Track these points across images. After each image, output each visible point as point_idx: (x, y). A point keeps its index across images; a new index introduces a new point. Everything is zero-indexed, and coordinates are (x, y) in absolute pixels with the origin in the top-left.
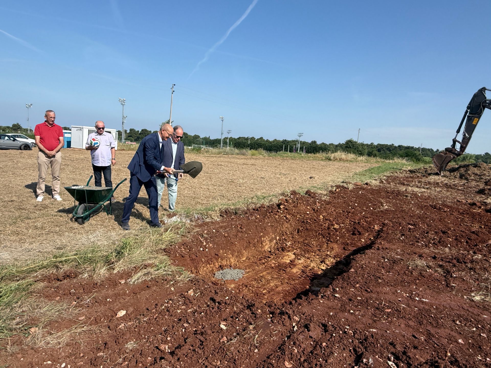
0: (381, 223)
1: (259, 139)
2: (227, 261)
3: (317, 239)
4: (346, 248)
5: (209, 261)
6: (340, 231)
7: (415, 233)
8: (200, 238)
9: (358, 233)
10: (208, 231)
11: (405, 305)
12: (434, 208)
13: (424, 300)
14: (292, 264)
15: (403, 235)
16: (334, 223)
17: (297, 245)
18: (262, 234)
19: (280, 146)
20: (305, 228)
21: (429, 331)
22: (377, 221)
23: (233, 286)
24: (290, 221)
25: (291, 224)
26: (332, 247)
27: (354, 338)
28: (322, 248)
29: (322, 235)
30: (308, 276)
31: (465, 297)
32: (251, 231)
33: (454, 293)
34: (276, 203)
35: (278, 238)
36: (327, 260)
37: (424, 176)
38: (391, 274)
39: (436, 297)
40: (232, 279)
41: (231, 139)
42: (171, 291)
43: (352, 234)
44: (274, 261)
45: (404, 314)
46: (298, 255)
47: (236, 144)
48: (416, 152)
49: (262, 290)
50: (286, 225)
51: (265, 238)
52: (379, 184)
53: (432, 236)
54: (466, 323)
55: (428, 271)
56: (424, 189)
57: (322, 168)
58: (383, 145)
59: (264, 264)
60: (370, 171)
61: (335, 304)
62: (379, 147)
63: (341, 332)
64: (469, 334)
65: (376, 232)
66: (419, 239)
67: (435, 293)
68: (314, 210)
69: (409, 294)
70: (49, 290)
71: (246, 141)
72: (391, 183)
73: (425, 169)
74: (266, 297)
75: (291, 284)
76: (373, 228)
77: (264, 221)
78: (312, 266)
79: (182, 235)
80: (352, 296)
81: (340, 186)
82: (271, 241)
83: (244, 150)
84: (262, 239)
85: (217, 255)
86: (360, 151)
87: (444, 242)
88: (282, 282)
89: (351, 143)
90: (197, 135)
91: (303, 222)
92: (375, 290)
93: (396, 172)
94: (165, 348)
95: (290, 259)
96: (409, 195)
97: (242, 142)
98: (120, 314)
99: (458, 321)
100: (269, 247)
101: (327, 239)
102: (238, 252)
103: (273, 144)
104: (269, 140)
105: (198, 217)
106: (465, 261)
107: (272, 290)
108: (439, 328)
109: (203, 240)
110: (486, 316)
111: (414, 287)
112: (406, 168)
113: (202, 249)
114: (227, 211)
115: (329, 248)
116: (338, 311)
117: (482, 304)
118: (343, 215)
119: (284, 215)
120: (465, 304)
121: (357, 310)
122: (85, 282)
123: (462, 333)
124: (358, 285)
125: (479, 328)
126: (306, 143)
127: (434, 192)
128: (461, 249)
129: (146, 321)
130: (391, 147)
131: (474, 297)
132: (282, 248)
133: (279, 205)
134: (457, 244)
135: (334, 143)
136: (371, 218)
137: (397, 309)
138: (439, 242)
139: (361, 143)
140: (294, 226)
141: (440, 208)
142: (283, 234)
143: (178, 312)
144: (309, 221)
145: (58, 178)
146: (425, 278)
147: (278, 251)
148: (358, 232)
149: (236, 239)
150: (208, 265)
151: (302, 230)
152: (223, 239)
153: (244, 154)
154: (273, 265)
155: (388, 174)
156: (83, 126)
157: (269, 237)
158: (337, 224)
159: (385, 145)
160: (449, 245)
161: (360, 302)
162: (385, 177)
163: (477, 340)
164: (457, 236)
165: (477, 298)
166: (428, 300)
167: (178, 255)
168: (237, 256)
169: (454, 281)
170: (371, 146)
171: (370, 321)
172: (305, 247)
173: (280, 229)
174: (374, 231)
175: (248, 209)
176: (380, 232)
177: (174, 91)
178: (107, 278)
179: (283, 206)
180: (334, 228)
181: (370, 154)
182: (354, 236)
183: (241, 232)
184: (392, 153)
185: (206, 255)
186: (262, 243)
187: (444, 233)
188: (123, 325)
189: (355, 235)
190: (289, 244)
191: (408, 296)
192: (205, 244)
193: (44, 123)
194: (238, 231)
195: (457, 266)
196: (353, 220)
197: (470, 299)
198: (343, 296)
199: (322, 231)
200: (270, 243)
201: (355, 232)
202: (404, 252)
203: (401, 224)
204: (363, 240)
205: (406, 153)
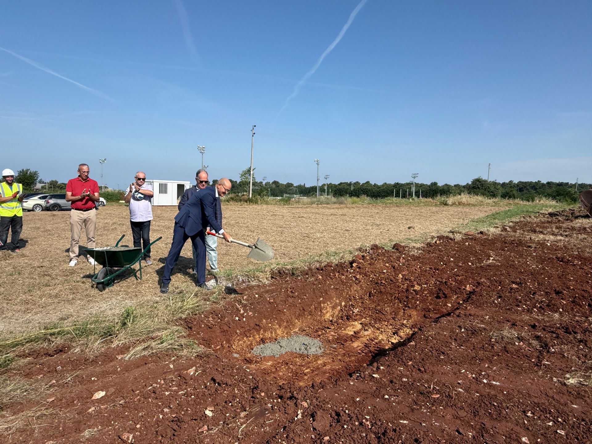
0: (475, 282)
1: (365, 183)
2: (272, 333)
3: (392, 304)
4: (426, 316)
5: (246, 333)
6: (421, 293)
7: (517, 294)
8: (237, 305)
9: (443, 296)
10: (249, 296)
11: (463, 390)
12: (561, 261)
13: (494, 383)
14: (356, 336)
15: (500, 297)
16: (415, 283)
17: (367, 313)
18: (321, 299)
19: (390, 191)
20: (379, 290)
21: (484, 425)
22: (471, 279)
23: (269, 364)
24: (360, 282)
25: (361, 286)
26: (409, 315)
27: (371, 431)
28: (397, 316)
29: (399, 299)
30: (370, 351)
31: (555, 379)
32: (306, 296)
33: (540, 373)
34: (349, 261)
35: (343, 304)
36: (402, 331)
37: (567, 220)
38: (462, 349)
39: (511, 380)
40: (272, 355)
41: (330, 186)
42: (169, 368)
43: (436, 297)
44: (333, 333)
45: (457, 401)
46: (366, 325)
47: (336, 191)
48: (570, 189)
49: (304, 369)
50: (355, 287)
51: (326, 305)
52: (500, 232)
53: (540, 298)
54: (541, 415)
55: (517, 344)
56: (562, 236)
57: (431, 216)
58: (526, 182)
59: (319, 336)
60: (494, 216)
61: (368, 387)
62: (521, 186)
63: (357, 423)
64: (540, 431)
65: (467, 294)
66: (520, 302)
67: (513, 374)
68: (394, 268)
69: (476, 375)
70: (32, 367)
71: (348, 187)
72: (518, 231)
73: (571, 210)
74: (306, 377)
75: (344, 362)
76: (464, 289)
77: (325, 283)
78: (380, 339)
79: (214, 302)
80: (397, 377)
81: (444, 236)
82: (334, 308)
83: (343, 198)
84: (322, 305)
85: (259, 325)
86: (492, 192)
87: (554, 305)
88: (333, 358)
89: (480, 182)
90: (290, 182)
91: (377, 283)
92: (431, 368)
93: (530, 217)
94: (128, 438)
95: (354, 330)
96: (534, 245)
97: (344, 188)
98: (97, 395)
99: (530, 412)
100: (331, 316)
101: (404, 304)
102: (287, 322)
103: (382, 188)
104: (377, 185)
105: (243, 280)
106: (576, 330)
107: (318, 368)
108: (500, 421)
109: (241, 308)
110: (576, 406)
111: (486, 366)
112: (546, 210)
113: (237, 318)
114: (282, 272)
115: (406, 316)
116: (369, 395)
117: (577, 389)
118: (429, 273)
119: (354, 275)
120: (551, 389)
121: (394, 396)
122: (75, 358)
123: (530, 429)
124: (410, 363)
125: (558, 422)
126: (424, 185)
127: (576, 239)
128: (578, 314)
129: (121, 404)
130: (537, 184)
131: (569, 379)
132: (347, 316)
133: (351, 263)
134: (572, 308)
135: (461, 184)
136: (463, 276)
137: (449, 395)
138: (548, 306)
139: (493, 182)
140: (365, 288)
141: (569, 260)
142: (350, 299)
143: (165, 394)
144: (384, 282)
145: (92, 239)
146: (508, 353)
147: (342, 320)
148: (444, 294)
149: (285, 306)
150: (245, 338)
151: (375, 293)
152: (267, 306)
153: (341, 203)
154: (331, 338)
155: (516, 219)
156: (153, 179)
157: (331, 303)
158: (418, 284)
159: (528, 182)
160: (561, 310)
161: (404, 386)
162: (511, 224)
163: (549, 438)
164: (576, 297)
165: (572, 381)
166: (499, 383)
167: (203, 326)
168: (286, 327)
169: (549, 358)
170: (510, 184)
171: (407, 410)
172: (377, 315)
173: (347, 293)
174: (465, 293)
175: (310, 269)
176: (472, 294)
177: (254, 133)
178: (102, 353)
179: (356, 264)
180: (414, 290)
181: (504, 196)
182: (438, 300)
183: (292, 297)
184: (538, 192)
185: (243, 326)
186: (321, 311)
187: (558, 293)
188: (93, 408)
189: (440, 298)
190: (356, 311)
191: (473, 378)
192: (242, 312)
193: (78, 178)
194: (288, 296)
195: (562, 337)
196: (440, 279)
197: (561, 383)
198: (385, 377)
199: (399, 294)
200: (332, 310)
201: (440, 295)
202: (494, 319)
203: (502, 283)
204: (450, 305)
205: (557, 192)
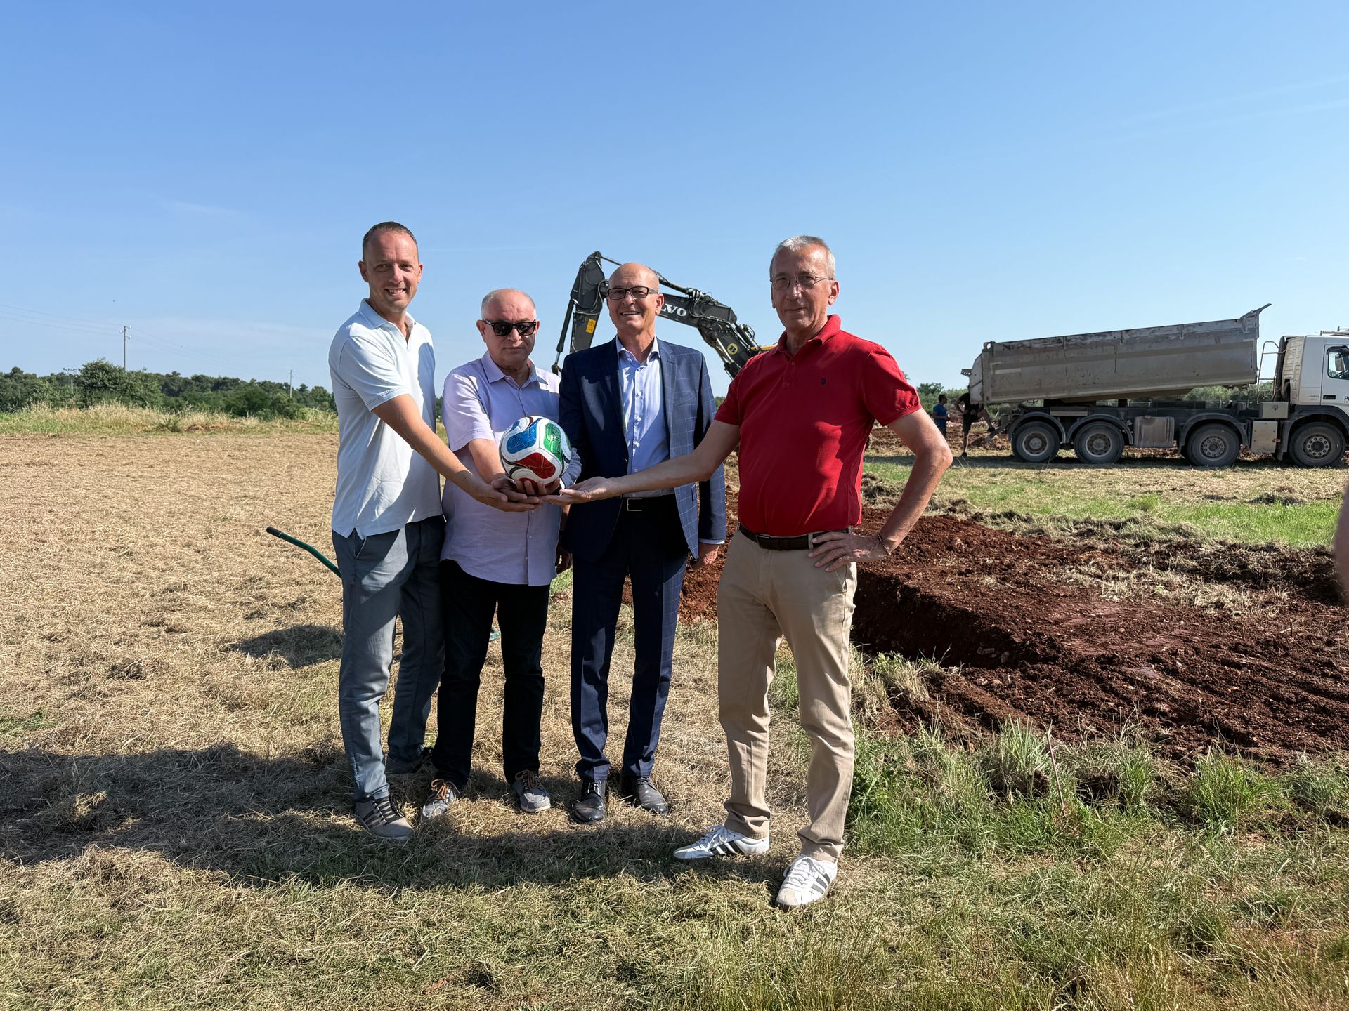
89: (106, 372)
130: (173, 380)
